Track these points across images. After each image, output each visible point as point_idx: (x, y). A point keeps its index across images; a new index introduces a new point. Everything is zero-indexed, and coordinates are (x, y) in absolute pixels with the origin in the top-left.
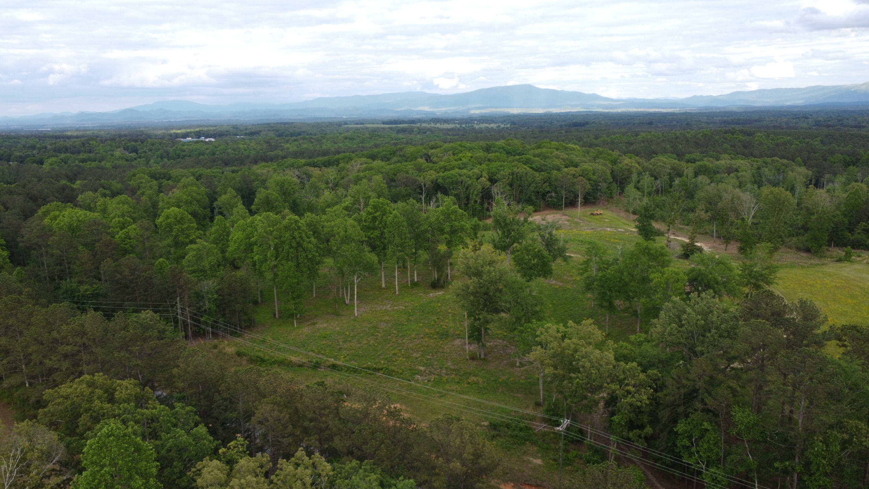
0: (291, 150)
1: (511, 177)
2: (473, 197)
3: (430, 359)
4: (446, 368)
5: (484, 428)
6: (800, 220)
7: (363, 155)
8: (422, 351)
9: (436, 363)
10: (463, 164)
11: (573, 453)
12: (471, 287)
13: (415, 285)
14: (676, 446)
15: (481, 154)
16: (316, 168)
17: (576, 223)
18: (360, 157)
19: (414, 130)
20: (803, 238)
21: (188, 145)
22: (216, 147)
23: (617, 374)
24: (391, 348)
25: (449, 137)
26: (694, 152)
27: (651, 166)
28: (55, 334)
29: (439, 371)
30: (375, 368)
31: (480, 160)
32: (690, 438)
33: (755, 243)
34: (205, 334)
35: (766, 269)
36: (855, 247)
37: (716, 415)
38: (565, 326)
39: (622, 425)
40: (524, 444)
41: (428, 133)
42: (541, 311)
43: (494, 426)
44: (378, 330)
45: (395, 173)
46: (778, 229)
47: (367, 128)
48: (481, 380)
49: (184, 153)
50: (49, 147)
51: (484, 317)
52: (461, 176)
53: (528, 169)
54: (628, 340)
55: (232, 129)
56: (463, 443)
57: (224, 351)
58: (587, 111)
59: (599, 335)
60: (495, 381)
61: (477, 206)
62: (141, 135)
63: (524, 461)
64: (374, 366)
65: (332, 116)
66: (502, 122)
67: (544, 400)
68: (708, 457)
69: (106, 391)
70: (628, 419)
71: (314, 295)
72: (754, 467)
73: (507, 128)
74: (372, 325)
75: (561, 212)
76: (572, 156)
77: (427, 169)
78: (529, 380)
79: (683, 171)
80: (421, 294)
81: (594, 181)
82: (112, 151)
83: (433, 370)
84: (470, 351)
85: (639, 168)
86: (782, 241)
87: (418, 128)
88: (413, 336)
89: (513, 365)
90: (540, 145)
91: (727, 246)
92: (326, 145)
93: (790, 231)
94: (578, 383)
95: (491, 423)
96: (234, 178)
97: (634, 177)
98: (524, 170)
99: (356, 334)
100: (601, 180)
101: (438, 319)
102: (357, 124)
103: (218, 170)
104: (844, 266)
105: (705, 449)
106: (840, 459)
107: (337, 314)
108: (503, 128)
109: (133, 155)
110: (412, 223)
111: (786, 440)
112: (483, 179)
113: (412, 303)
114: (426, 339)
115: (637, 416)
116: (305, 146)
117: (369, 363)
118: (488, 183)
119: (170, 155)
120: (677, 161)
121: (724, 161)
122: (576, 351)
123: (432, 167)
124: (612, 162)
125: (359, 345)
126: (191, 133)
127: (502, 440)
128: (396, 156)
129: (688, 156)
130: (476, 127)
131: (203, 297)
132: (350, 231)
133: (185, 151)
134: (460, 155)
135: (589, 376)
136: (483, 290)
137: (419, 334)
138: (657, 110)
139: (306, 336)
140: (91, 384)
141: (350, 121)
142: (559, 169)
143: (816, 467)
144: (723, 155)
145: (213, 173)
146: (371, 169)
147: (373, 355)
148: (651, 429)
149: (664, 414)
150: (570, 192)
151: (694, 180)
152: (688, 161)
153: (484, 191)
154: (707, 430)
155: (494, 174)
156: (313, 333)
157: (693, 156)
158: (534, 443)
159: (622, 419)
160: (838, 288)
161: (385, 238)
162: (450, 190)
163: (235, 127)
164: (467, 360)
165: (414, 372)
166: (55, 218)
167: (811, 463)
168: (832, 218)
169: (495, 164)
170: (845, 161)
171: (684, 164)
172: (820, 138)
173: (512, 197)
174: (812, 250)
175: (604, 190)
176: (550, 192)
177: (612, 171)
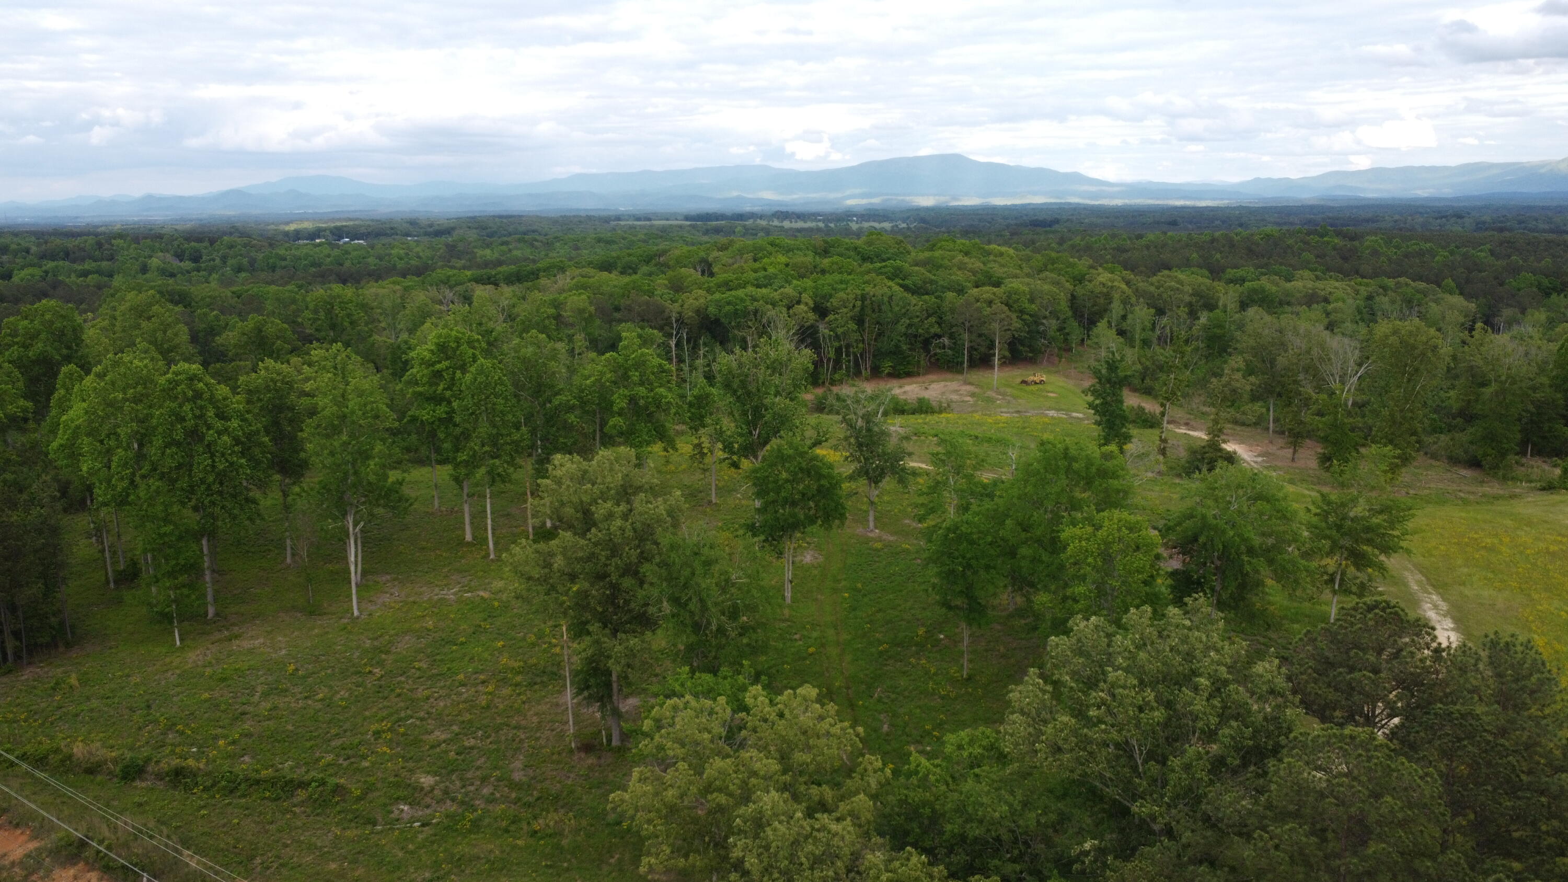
1: (859, 303)
4: (499, 779)
6: (1453, 398)
9: (480, 761)
10: (765, 277)
15: (809, 258)
17: (990, 400)
19: (738, 230)
20: (1463, 437)
26: (1243, 266)
27: (1152, 289)
29: (471, 788)
31: (803, 270)
33: (1356, 447)
35: (1381, 512)
41: (761, 234)
44: (382, 657)
45: (625, 293)
46: (1410, 415)
52: (755, 300)
53: (897, 288)
58: (1060, 203)
71: (289, 560)
74: (376, 643)
75: (960, 377)
76: (993, 265)
77: (693, 287)
79: (1218, 299)
81: (1031, 316)
82: (150, 257)
83: (458, 785)
85: (1128, 291)
86: (1417, 442)
87: (746, 226)
90: (934, 246)
91: (1295, 452)
93: (1434, 420)
97: (1117, 308)
98: (886, 289)
100: (1046, 313)
102: (639, 219)
104: (1561, 502)
107: (311, 611)
109: (186, 265)
112: (802, 308)
116: (518, 253)
118: (812, 316)
120: (1207, 281)
121: (1303, 283)
123: (707, 284)
124: (1075, 278)
126: (325, 230)
129: (1231, 273)
130: (854, 226)
134: (766, 260)
139: (183, 673)
141: (628, 216)
142: (961, 291)
144: (1301, 272)
150: (980, 335)
151: (1237, 316)
152: (1230, 281)
153: (804, 332)
155: (825, 297)
157: (1240, 273)
162: (730, 326)
164: (571, 751)
165: (401, 793)
168: (1530, 392)
169: (829, 278)
170: (1539, 286)
171: (1219, 286)
172: (1488, 246)
173: (861, 345)
174: (1484, 463)
175: (1051, 333)
176: (939, 337)
177: (1073, 297)
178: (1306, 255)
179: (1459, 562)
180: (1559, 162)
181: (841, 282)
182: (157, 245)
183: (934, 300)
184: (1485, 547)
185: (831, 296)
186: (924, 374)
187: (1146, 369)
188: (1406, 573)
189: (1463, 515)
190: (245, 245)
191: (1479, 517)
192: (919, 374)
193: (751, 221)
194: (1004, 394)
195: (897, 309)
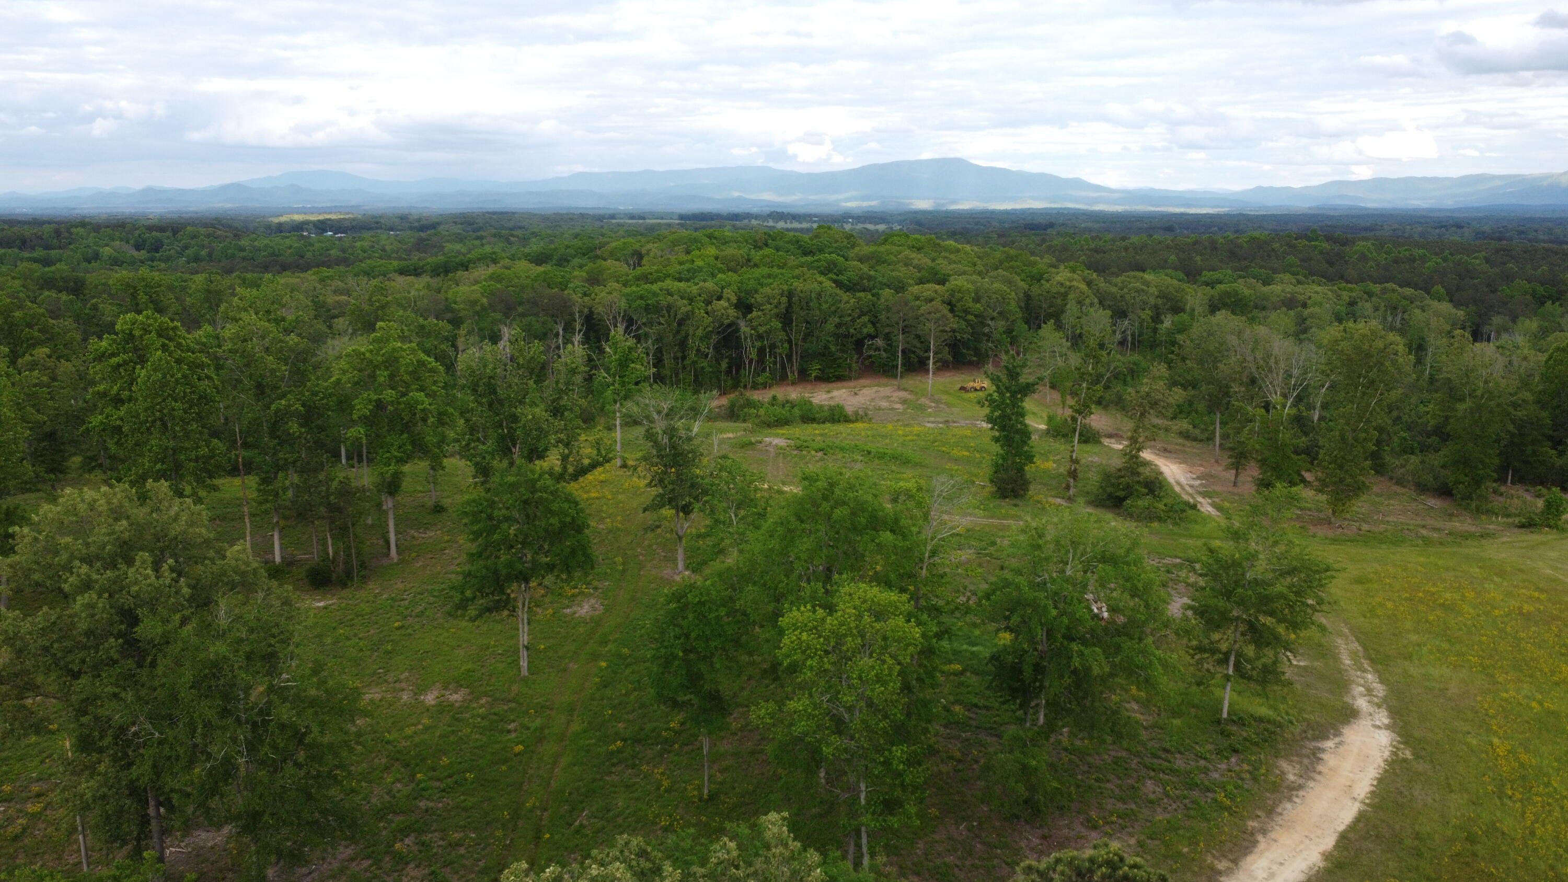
2: (695, 344)
6: (1431, 413)
10: (690, 270)
17: (922, 408)
26: (1222, 269)
27: (1114, 290)
31: (733, 263)
33: (1297, 471)
46: (1363, 435)
52: (669, 294)
53: (828, 284)
66: (900, 222)
75: (895, 382)
81: (976, 316)
86: (1376, 466)
91: (1237, 474)
98: (815, 285)
100: (993, 312)
102: (633, 218)
112: (722, 304)
118: (732, 312)
121: (1281, 287)
124: (1031, 278)
126: (307, 223)
129: (1207, 275)
134: (695, 252)
142: (900, 288)
144: (1281, 275)
150: (915, 336)
151: (1205, 320)
152: (1203, 284)
153: (722, 330)
155: (750, 293)
157: (1216, 275)
169: (757, 272)
170: (1534, 294)
171: (1189, 288)
172: (1484, 253)
173: (787, 346)
174: (1454, 492)
175: (996, 336)
176: (872, 337)
177: (1028, 297)
178: (1291, 259)
179: (1409, 625)
180: (1561, 175)
181: (769, 276)
182: (117, 234)
183: (870, 297)
184: (1443, 605)
185: (756, 291)
186: (858, 378)
188: (1339, 641)
189: (1422, 559)
190: (209, 236)
191: (1440, 562)
192: (850, 379)
193: (746, 221)
194: (938, 402)
195: (825, 306)
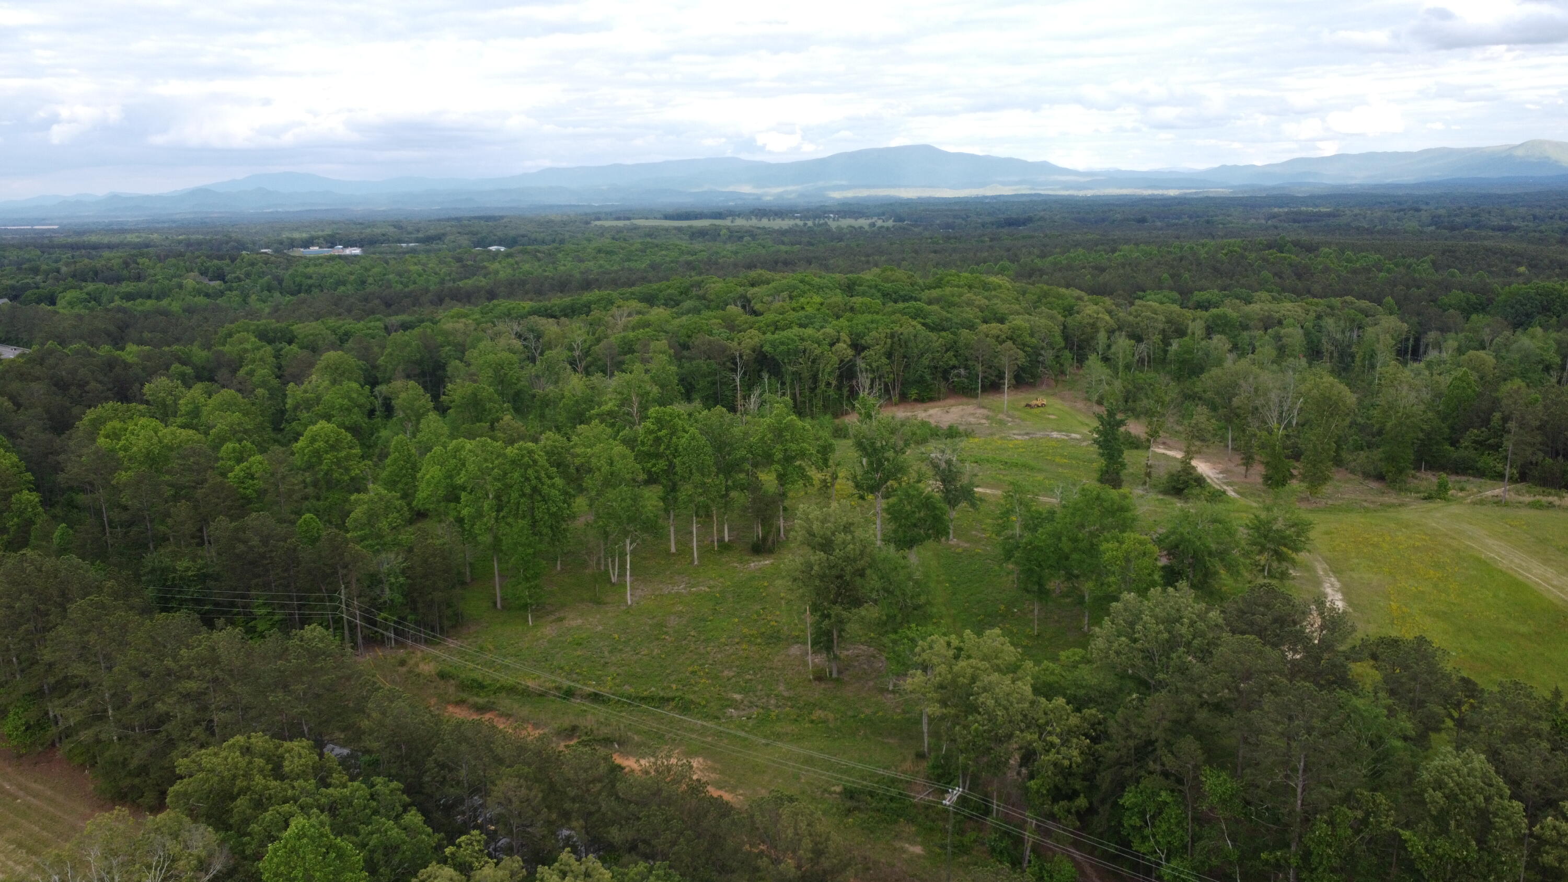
0: (502, 275)
1: (889, 341)
2: (824, 378)
3: (751, 680)
4: (776, 696)
5: (834, 795)
7: (632, 293)
8: (737, 666)
9: (760, 687)
10: (806, 317)
11: (971, 836)
12: (816, 568)
13: (725, 547)
14: (1123, 826)
15: (838, 298)
16: (550, 320)
17: (1001, 423)
18: (627, 299)
19: (722, 233)
20: (1376, 455)
21: (316, 265)
22: (367, 270)
23: (1035, 716)
24: (688, 662)
25: (783, 248)
26: (1209, 288)
27: (1131, 318)
28: (169, 662)
29: (764, 700)
30: (663, 698)
31: (836, 309)
32: (1143, 814)
34: (384, 642)
35: (1292, 526)
36: (1459, 471)
37: (1180, 781)
38: (960, 636)
39: (1043, 795)
40: (896, 822)
41: (747, 239)
42: (928, 603)
43: (850, 794)
44: (665, 629)
45: (690, 333)
46: (1327, 447)
47: (636, 228)
48: (831, 716)
49: (310, 282)
50: (64, 269)
51: (837, 615)
52: (802, 339)
53: (919, 327)
54: (1055, 659)
55: (392, 229)
56: (798, 834)
57: (417, 670)
58: (1031, 195)
59: (1010, 653)
60: (854, 717)
61: (831, 392)
62: (227, 243)
63: (895, 849)
64: (662, 694)
65: (573, 203)
66: (880, 215)
67: (930, 749)
68: (1169, 842)
69: (268, 761)
70: (1052, 786)
71: (559, 568)
72: (1234, 858)
73: (888, 229)
74: (655, 621)
75: (974, 401)
76: (995, 301)
77: (745, 326)
78: (908, 716)
79: (1187, 326)
80: (736, 565)
81: (1032, 348)
82: (180, 276)
83: (756, 699)
84: (815, 665)
85: (1111, 322)
87: (728, 228)
88: (723, 640)
89: (883, 691)
90: (941, 279)
91: (1247, 468)
92: (564, 265)
93: (1357, 439)
94: (976, 730)
95: (845, 789)
96: (408, 344)
97: (1102, 336)
98: (911, 329)
99: (630, 637)
100: (1044, 344)
101: (763, 609)
102: (618, 219)
103: (378, 323)
104: (1435, 509)
105: (1164, 831)
106: (1352, 848)
107: (598, 602)
108: (882, 227)
109: (216, 284)
110: (721, 445)
111: (1277, 821)
112: (841, 345)
113: (721, 580)
114: (744, 646)
115: (1067, 780)
116: (526, 267)
117: (653, 689)
118: (850, 352)
119: (284, 284)
120: (1176, 308)
121: (1260, 306)
122: (974, 679)
123: (754, 323)
125: (635, 657)
126: (318, 238)
127: (862, 816)
128: (691, 298)
130: (833, 225)
131: (381, 582)
132: (618, 465)
133: (311, 278)
134: (802, 300)
135: (992, 719)
136: (835, 572)
137: (733, 637)
138: (1156, 192)
139: (549, 641)
140: (247, 750)
141: (606, 213)
142: (972, 327)
143: (1317, 860)
144: (1258, 293)
145: (369, 328)
146: (647, 325)
147: (659, 675)
148: (1086, 800)
149: (1105, 779)
150: (990, 367)
153: (844, 365)
154: (1166, 803)
155: (860, 336)
156: (560, 636)
158: (912, 820)
159: (1043, 785)
160: (1417, 549)
161: (675, 474)
162: (784, 363)
163: (398, 225)
164: (810, 681)
165: (726, 703)
166: (115, 435)
167: (1311, 854)
168: (1420, 424)
169: (861, 318)
170: (1468, 302)
171: (1188, 312)
173: (891, 376)
174: (1386, 478)
176: (957, 368)
177: (1065, 328)
178: (1265, 274)
183: (950, 336)
184: (1372, 544)
185: (865, 334)
187: (1128, 392)
188: (1316, 563)
191: (1373, 522)
192: (940, 399)
194: (1012, 417)
195: (921, 345)
